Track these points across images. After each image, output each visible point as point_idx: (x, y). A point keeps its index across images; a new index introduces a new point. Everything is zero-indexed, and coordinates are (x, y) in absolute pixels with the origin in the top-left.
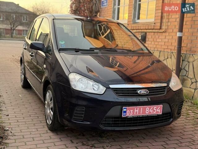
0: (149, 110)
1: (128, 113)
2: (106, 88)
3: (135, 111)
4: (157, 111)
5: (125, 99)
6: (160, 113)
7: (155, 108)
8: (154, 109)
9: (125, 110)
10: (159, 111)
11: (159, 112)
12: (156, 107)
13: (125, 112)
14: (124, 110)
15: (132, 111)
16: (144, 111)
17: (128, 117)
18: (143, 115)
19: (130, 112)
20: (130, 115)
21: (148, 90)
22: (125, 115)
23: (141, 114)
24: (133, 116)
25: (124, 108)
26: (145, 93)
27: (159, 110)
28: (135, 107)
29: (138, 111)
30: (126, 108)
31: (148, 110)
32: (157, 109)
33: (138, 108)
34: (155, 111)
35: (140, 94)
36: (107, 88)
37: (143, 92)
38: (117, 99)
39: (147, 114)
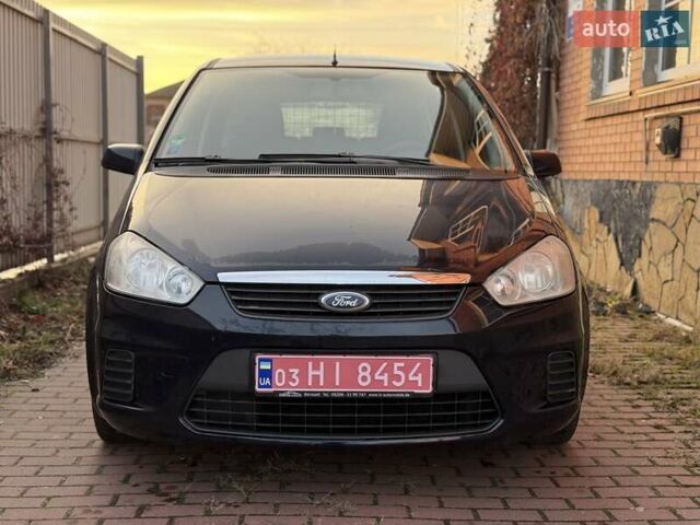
0: (372, 374)
1: (280, 381)
2: (202, 284)
3: (311, 373)
4: (407, 377)
5: (264, 326)
6: (425, 385)
7: (399, 368)
8: (396, 372)
9: (266, 366)
10: (419, 378)
11: (420, 384)
12: (402, 365)
13: (267, 374)
14: (262, 367)
15: (296, 371)
16: (350, 375)
17: (281, 395)
18: (345, 393)
19: (289, 376)
20: (287, 385)
21: (368, 295)
22: (267, 386)
23: (338, 387)
24: (302, 393)
25: (260, 360)
26: (349, 306)
27: (415, 375)
28: (311, 357)
29: (321, 373)
30: (270, 360)
31: (367, 374)
32: (406, 370)
33: (322, 364)
34: (398, 378)
35: (327, 307)
36: (207, 283)
37: (341, 300)
38: (235, 322)
39: (363, 387)
